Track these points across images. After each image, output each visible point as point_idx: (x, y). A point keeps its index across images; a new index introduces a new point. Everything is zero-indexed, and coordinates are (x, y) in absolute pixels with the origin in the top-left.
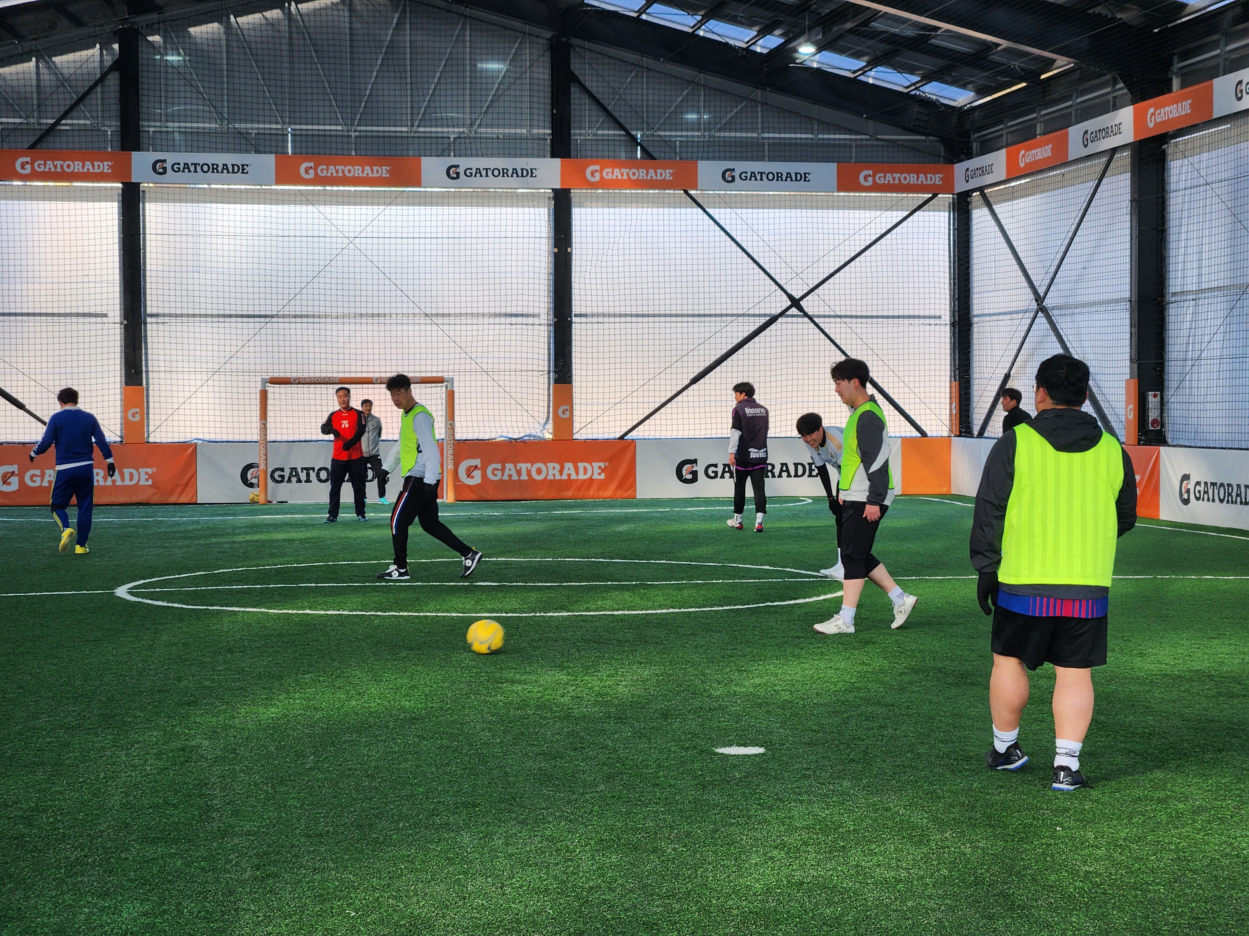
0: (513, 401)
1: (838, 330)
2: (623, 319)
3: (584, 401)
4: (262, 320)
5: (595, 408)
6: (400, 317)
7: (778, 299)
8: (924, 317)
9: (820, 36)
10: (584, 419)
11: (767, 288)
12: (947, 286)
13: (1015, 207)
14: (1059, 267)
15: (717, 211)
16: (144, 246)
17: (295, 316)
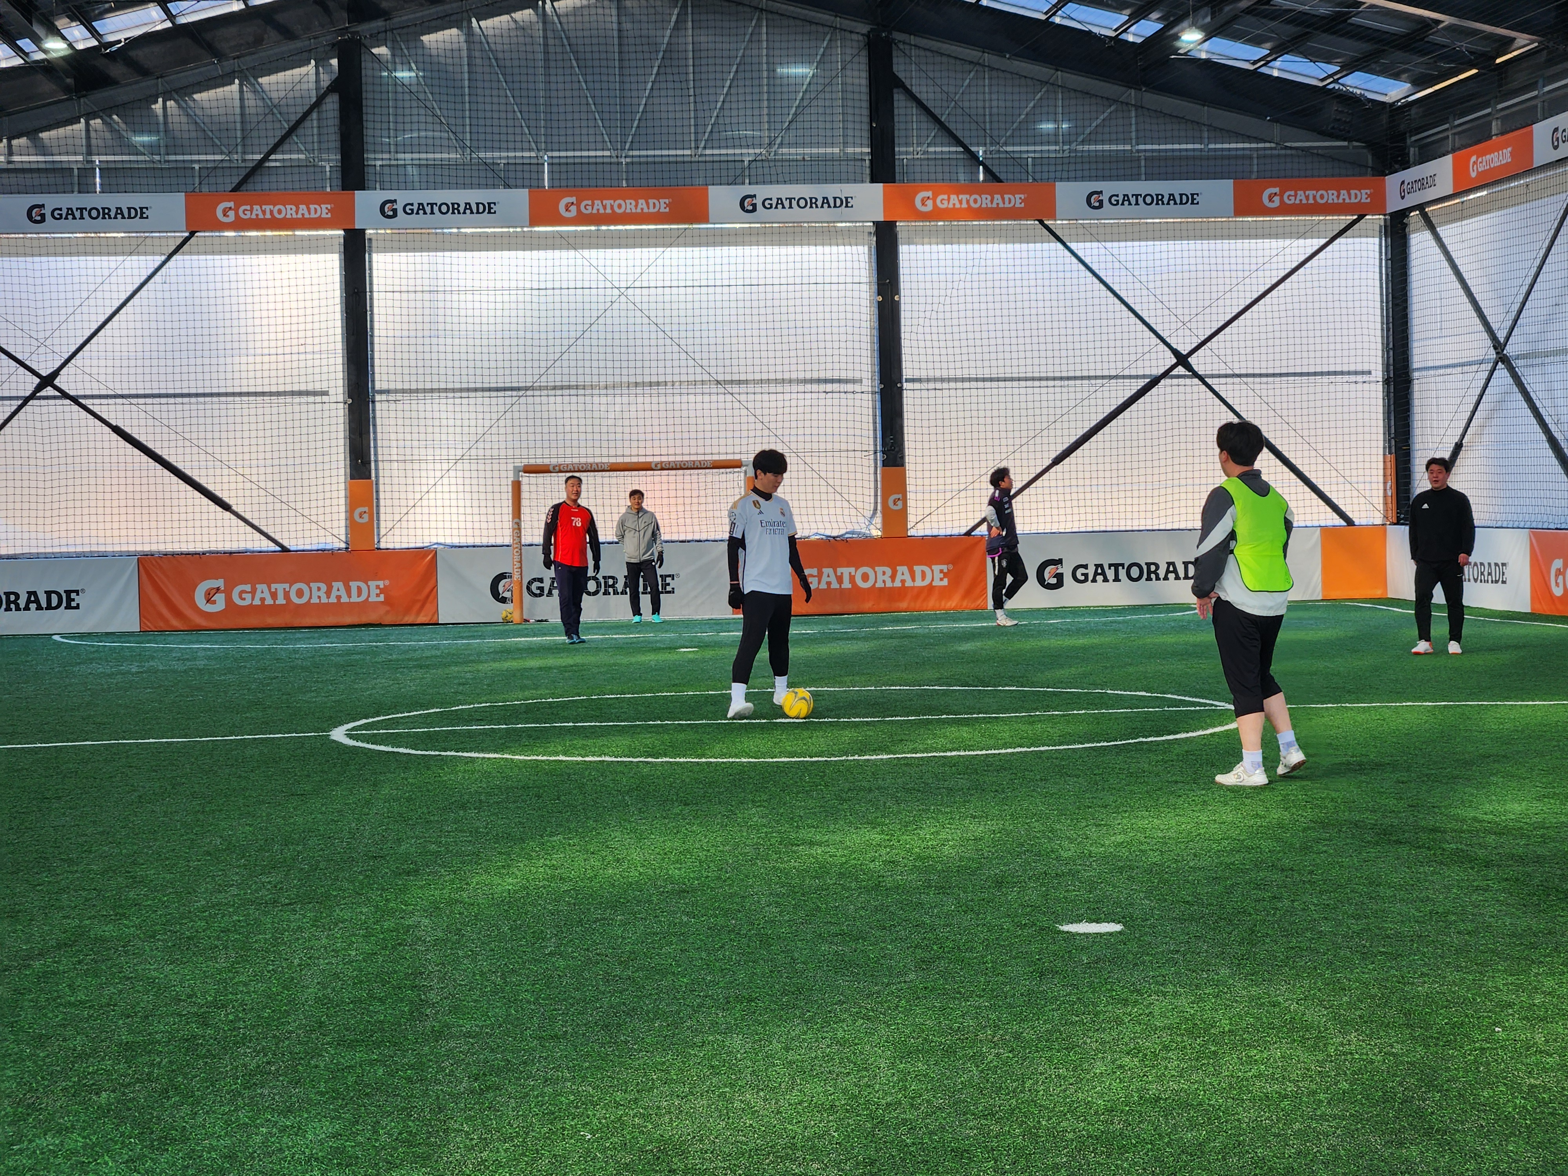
0: (830, 490)
1: (1237, 393)
2: (967, 385)
3: (920, 488)
4: (514, 393)
5: (934, 496)
6: (684, 386)
7: (1161, 355)
8: (1349, 373)
9: (1208, 19)
10: (920, 511)
11: (1146, 342)
12: (1379, 333)
13: (1465, 229)
14: (1523, 304)
15: (1081, 245)
16: (372, 306)
17: (554, 388)
